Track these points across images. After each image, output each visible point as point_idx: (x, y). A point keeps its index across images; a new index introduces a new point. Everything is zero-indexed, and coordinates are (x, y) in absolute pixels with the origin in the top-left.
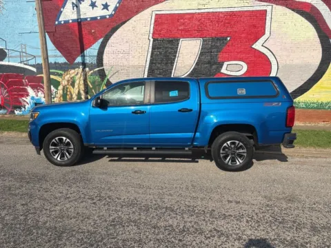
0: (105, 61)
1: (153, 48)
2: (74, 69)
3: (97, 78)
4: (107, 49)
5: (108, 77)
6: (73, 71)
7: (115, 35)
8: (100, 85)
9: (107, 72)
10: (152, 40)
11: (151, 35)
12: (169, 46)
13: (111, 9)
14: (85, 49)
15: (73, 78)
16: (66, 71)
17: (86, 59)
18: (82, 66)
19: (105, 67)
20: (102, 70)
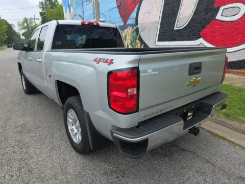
2: (126, 29)
3: (135, 34)
6: (125, 30)
8: (136, 39)
9: (139, 29)
14: (130, 14)
15: (126, 35)
16: (123, 30)
17: (131, 21)
18: (129, 27)
19: (139, 26)
20: (137, 28)
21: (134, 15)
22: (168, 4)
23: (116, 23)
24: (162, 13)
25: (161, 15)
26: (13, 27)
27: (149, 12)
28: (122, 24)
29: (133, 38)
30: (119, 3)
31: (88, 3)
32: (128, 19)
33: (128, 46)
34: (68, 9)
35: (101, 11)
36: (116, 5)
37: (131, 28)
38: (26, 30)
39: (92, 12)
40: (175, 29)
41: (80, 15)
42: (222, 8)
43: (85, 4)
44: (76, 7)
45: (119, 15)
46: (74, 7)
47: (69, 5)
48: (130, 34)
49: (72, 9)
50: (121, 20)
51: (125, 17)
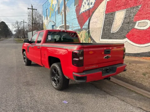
0: (90, 27)
1: (105, 19)
3: (88, 34)
4: (91, 22)
5: (90, 33)
6: (82, 32)
7: (93, 15)
8: (88, 37)
10: (105, 15)
11: (105, 12)
12: (111, 16)
13: (93, 4)
14: (85, 22)
15: (82, 34)
16: (80, 32)
17: (85, 26)
18: (84, 30)
20: (89, 31)
21: (87, 23)
22: (107, 18)
23: (76, 27)
24: (103, 23)
25: (103, 24)
26: (8, 26)
27: (96, 22)
28: (80, 28)
29: (86, 36)
30: (78, 16)
31: (59, 14)
32: (83, 25)
33: (83, 41)
34: (46, 17)
35: (67, 20)
36: (76, 17)
37: (85, 31)
38: (17, 28)
39: (61, 20)
40: (111, 32)
41: (53, 22)
42: (138, 22)
43: (57, 15)
44: (51, 17)
45: (77, 23)
46: (50, 16)
47: (47, 15)
48: (84, 34)
49: (48, 18)
50: (79, 25)
51: (81, 24)
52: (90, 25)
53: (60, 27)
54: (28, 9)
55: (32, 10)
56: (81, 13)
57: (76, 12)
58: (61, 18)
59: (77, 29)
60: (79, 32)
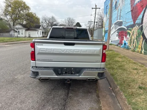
3: (140, 31)
5: (143, 30)
8: (140, 35)
14: (139, 15)
15: (133, 31)
16: (133, 28)
17: (138, 21)
18: (137, 25)
19: (143, 24)
20: (142, 26)
21: (141, 16)
23: (129, 22)
28: (132, 23)
30: (132, 8)
31: (116, 10)
32: (136, 20)
34: (106, 15)
36: (130, 10)
37: (138, 26)
39: (117, 16)
43: (114, 11)
45: (131, 17)
47: (106, 13)
48: (136, 31)
50: (132, 20)
51: (135, 18)
52: (144, 18)
53: (114, 24)
54: (92, 8)
55: (96, 10)
56: (136, 4)
57: (131, 4)
58: (117, 13)
59: (129, 25)
60: (131, 29)
